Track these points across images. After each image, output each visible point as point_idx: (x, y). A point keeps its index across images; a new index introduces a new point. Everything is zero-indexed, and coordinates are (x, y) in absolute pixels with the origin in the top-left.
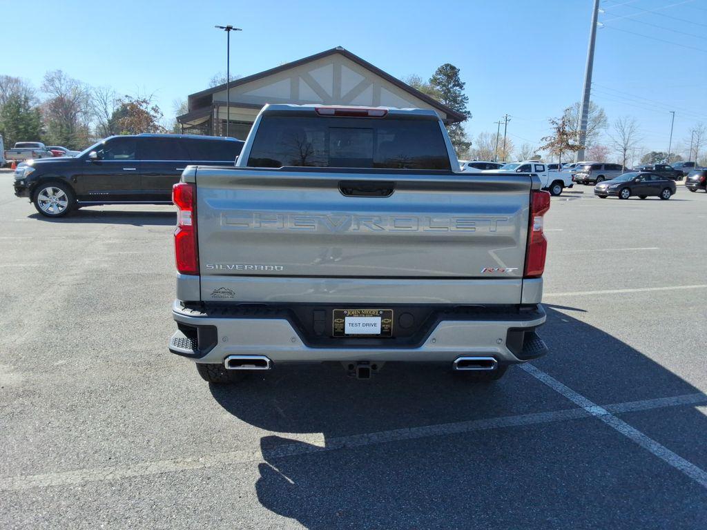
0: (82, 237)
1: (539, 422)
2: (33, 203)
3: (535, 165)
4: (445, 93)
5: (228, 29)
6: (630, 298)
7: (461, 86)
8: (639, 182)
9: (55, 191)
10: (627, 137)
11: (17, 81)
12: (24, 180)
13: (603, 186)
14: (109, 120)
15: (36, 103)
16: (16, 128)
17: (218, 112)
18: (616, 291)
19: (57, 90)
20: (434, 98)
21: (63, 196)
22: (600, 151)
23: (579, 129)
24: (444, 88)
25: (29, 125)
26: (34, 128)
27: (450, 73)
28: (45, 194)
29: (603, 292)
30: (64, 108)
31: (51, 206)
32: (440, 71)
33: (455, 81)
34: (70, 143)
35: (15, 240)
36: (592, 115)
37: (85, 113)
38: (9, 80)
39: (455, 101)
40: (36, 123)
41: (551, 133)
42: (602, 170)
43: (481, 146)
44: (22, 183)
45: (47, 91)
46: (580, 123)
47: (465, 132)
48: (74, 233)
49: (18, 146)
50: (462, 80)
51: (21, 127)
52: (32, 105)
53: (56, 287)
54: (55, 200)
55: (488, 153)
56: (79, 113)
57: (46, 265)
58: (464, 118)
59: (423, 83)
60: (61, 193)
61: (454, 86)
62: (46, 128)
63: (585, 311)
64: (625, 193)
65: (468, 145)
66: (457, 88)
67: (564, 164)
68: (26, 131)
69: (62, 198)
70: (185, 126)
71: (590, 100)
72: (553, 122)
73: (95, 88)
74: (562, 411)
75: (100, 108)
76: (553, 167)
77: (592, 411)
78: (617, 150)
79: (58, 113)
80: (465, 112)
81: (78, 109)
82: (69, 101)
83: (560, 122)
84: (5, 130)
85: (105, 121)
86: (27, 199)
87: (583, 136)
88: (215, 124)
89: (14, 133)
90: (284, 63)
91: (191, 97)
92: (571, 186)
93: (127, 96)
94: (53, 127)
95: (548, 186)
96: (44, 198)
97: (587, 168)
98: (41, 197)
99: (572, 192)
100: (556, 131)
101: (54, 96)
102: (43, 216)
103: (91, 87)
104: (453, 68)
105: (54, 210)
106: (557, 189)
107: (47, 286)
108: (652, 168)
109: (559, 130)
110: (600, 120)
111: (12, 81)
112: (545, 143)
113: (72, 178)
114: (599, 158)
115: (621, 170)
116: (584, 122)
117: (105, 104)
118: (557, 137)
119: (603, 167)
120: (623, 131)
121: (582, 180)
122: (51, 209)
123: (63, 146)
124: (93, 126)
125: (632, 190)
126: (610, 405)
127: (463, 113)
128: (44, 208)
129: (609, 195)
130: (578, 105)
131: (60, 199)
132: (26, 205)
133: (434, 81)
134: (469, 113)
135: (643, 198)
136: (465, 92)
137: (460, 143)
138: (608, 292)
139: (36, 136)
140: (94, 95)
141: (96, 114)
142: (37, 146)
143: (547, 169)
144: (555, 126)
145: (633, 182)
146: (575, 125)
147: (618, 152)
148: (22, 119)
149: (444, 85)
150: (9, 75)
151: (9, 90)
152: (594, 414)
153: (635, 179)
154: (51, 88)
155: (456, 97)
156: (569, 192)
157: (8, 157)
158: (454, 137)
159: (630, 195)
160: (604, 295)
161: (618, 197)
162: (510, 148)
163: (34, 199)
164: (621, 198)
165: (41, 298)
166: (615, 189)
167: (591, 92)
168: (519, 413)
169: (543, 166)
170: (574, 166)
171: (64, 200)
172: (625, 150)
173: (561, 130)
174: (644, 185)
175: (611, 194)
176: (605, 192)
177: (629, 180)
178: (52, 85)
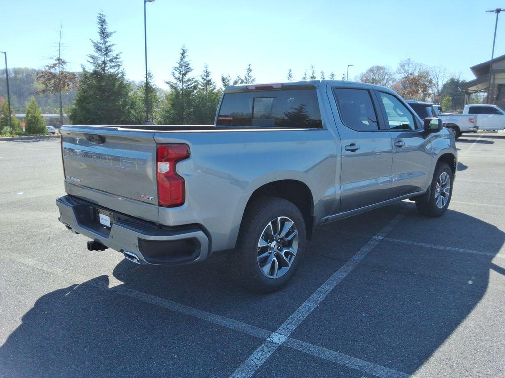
5: (498, 11)
15: (393, 82)
17: (494, 78)
19: (407, 72)
38: (378, 68)
45: (400, 73)
73: (432, 68)
101: (404, 76)
103: (429, 68)
117: (438, 79)
140: (430, 73)
178: (404, 69)
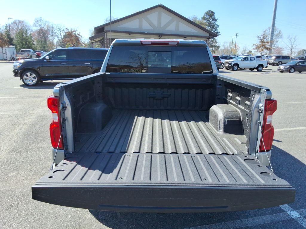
0: (41, 97)
1: (262, 223)
2: (21, 80)
3: (250, 57)
4: (208, 24)
6: (303, 133)
7: (216, 20)
8: (299, 65)
9: (31, 74)
10: (292, 44)
11: (23, 22)
12: (17, 69)
13: (282, 67)
14: (62, 39)
15: (31, 31)
16: (22, 43)
17: (107, 35)
18: (295, 129)
19: (40, 26)
20: (203, 26)
21: (35, 77)
22: (279, 50)
23: (269, 40)
24: (208, 21)
25: (27, 41)
26: (29, 43)
27: (211, 15)
28: (27, 76)
29: (289, 129)
30: (43, 34)
31: (29, 81)
32: (206, 14)
33: (213, 18)
34: (45, 49)
35: (10, 99)
36: (276, 33)
37: (52, 35)
38: (20, 22)
39: (213, 27)
40: (30, 41)
41: (257, 42)
42: (281, 59)
43: (225, 48)
44: (16, 71)
45: (36, 26)
46: (270, 36)
47: (217, 41)
48: (38, 95)
49: (22, 51)
50: (216, 18)
51: (24, 42)
52: (29, 33)
53: (22, 126)
54: (31, 79)
55: (228, 50)
56: (50, 36)
57: (20, 113)
58: (217, 36)
59: (198, 19)
60: (34, 75)
61: (213, 20)
62: (35, 43)
63: (281, 142)
64: (292, 70)
65: (219, 47)
66: (214, 21)
67: (263, 56)
68: (26, 44)
69: (34, 78)
70: (93, 41)
71: (275, 26)
72: (259, 37)
73: (56, 25)
74: (275, 214)
75: (58, 33)
76: (258, 57)
77: (291, 215)
78: (288, 49)
79: (40, 35)
80: (217, 32)
81: (49, 34)
82: (45, 30)
83: (262, 37)
84: (17, 44)
85: (60, 39)
86: (19, 78)
87: (271, 43)
88: (106, 40)
89: (21, 45)
90: (136, 12)
91: (95, 29)
92: (267, 67)
93: (66, 29)
94: (38, 42)
95: (256, 67)
96: (26, 77)
97: (274, 58)
98: (25, 77)
99: (267, 69)
100: (259, 41)
101: (39, 28)
102: (26, 85)
103: (54, 24)
104: (212, 12)
105: (31, 83)
106: (260, 68)
107: (18, 125)
108: (304, 58)
109: (261, 41)
110: (279, 35)
111: (21, 22)
112: (254, 47)
113: (38, 69)
114: (279, 53)
115: (289, 58)
116: (272, 36)
117: (60, 31)
118: (260, 44)
119: (281, 58)
120: (291, 41)
121: (271, 63)
122: (29, 82)
123: (42, 50)
124: (55, 41)
125: (295, 69)
126: (301, 210)
127: (216, 32)
128: (26, 82)
129: (285, 71)
130: (269, 28)
131: (33, 78)
132: (18, 81)
133: (204, 18)
134: (219, 32)
135: (300, 72)
136: (218, 23)
137: (215, 46)
138: (291, 129)
139: (30, 46)
140: (55, 27)
141: (56, 36)
142: (29, 51)
143: (255, 58)
144: (260, 39)
145: (296, 65)
146: (268, 37)
147: (288, 51)
148: (24, 39)
149: (208, 20)
150: (20, 20)
151: (20, 26)
152: (293, 217)
153: (297, 64)
154: (37, 25)
155: (214, 25)
156: (265, 69)
157: (17, 56)
158: (212, 44)
159: (294, 71)
160: (289, 131)
161: (289, 72)
162: (238, 48)
163: (22, 78)
164: (290, 72)
165: (13, 133)
166: (287, 68)
167: (276, 22)
168: (250, 216)
169: (254, 58)
170: (267, 57)
171: (35, 78)
172: (292, 49)
173: (262, 41)
174: (300, 66)
175: (286, 71)
176: (282, 70)
177: (294, 64)
178: (38, 23)
